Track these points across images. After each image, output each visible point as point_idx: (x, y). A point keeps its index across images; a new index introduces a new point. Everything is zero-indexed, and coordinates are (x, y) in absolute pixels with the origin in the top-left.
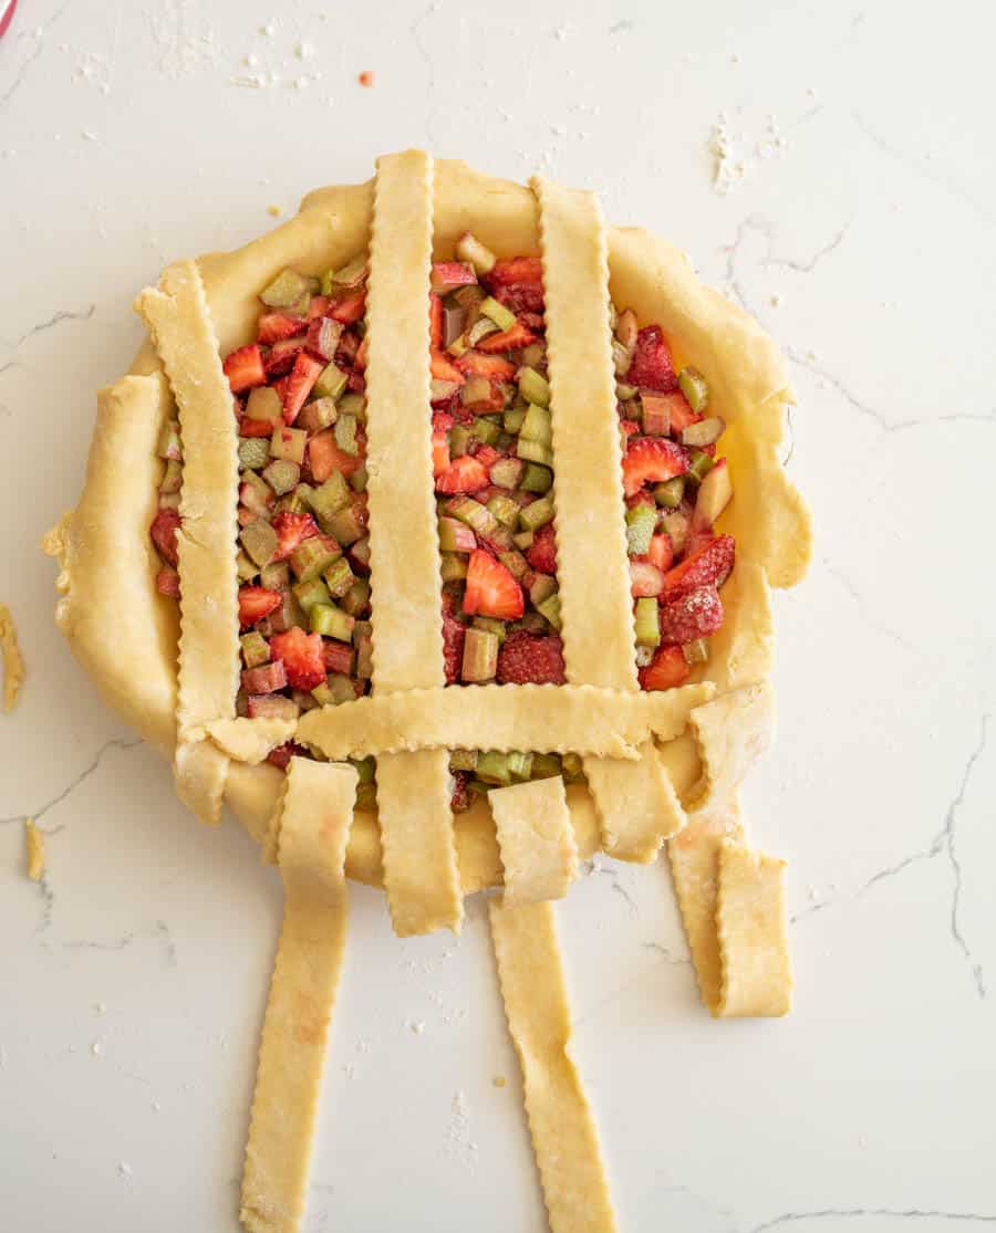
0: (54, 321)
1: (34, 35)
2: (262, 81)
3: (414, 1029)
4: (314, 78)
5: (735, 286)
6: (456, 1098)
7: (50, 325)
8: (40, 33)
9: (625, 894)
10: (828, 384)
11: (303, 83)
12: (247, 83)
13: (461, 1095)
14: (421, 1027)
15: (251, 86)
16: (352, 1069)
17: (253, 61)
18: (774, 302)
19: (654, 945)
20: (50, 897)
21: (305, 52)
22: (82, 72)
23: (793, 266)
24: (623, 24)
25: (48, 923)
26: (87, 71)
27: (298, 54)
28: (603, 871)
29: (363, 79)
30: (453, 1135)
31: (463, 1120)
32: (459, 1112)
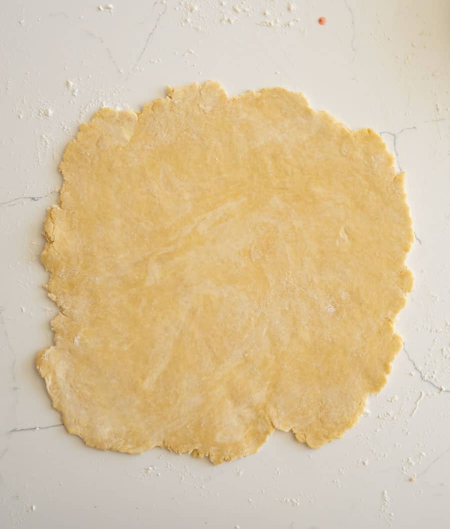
1: (162, 3)
2: (272, 24)
3: (364, 464)
4: (297, 21)
6: (383, 493)
11: (292, 23)
12: (265, 24)
13: (386, 492)
14: (367, 463)
15: (268, 26)
17: (268, 13)
21: (292, 9)
22: (187, 21)
26: (189, 20)
27: (289, 9)
28: (446, 391)
29: (320, 21)
30: (382, 509)
31: (387, 503)
32: (385, 500)
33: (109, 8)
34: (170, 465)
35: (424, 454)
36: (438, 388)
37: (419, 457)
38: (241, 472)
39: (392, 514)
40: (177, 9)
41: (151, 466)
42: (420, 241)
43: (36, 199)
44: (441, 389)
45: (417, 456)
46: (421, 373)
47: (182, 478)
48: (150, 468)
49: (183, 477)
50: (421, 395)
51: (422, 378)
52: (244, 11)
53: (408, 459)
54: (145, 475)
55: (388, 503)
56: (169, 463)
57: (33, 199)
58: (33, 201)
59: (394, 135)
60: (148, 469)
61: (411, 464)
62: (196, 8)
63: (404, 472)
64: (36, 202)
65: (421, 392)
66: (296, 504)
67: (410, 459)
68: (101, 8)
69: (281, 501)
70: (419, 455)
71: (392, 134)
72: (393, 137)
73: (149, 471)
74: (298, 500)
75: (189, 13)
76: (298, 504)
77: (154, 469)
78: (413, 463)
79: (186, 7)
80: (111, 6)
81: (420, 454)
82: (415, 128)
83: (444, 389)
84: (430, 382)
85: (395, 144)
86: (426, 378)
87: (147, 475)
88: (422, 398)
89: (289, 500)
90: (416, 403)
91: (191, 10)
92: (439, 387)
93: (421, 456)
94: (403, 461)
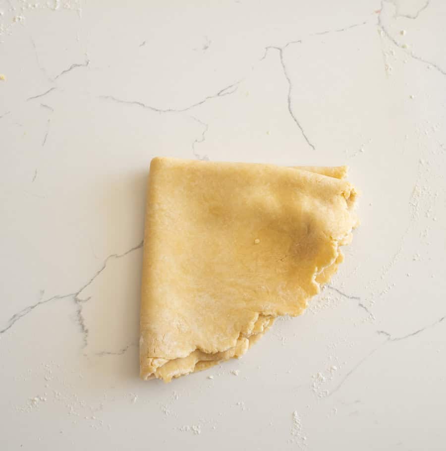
0: (71, 68)
5: (383, 28)
6: (294, 415)
7: (69, 70)
9: (365, 308)
10: (431, 67)
13: (296, 413)
16: (241, 404)
18: (402, 33)
19: (382, 332)
20: (87, 331)
23: (408, 17)
25: (86, 344)
30: (293, 433)
31: (298, 426)
32: (296, 422)
34: (58, 395)
35: (335, 368)
37: (331, 372)
38: (136, 398)
39: (305, 438)
41: (38, 397)
42: (313, 146)
45: (328, 370)
47: (70, 408)
48: (36, 399)
49: (72, 408)
53: (318, 375)
54: (31, 406)
55: (300, 426)
56: (57, 393)
60: (33, 401)
61: (322, 380)
63: (316, 390)
66: (197, 432)
67: (320, 374)
69: (180, 430)
70: (329, 369)
71: (278, 49)
72: (279, 51)
73: (35, 403)
74: (199, 427)
76: (199, 432)
77: (40, 399)
78: (324, 378)
81: (331, 368)
82: (300, 40)
84: (336, 289)
85: (281, 57)
87: (33, 407)
89: (189, 428)
93: (332, 371)
94: (313, 377)
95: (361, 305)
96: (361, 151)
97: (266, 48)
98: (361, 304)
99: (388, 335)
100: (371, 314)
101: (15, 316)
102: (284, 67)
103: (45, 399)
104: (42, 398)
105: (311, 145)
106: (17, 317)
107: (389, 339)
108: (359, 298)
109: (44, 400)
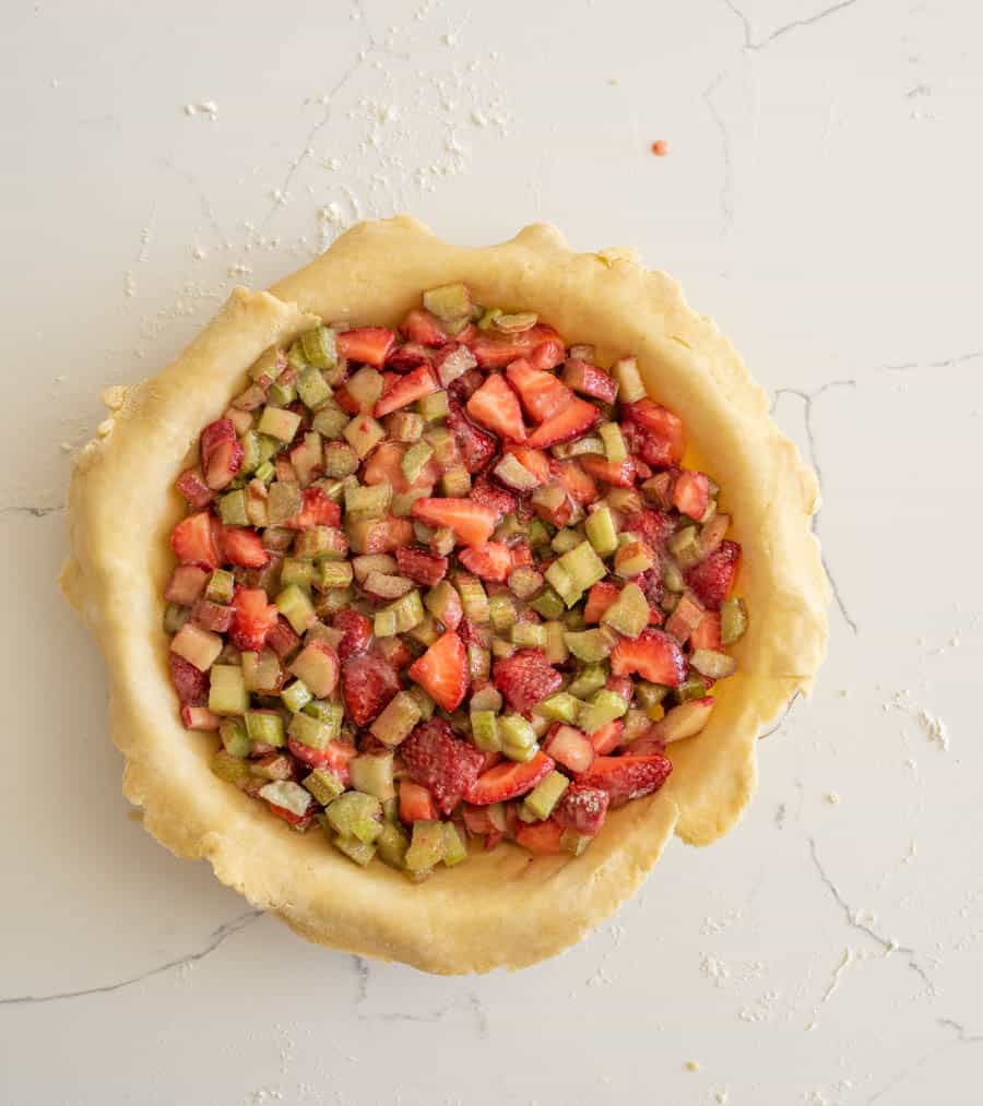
1: (320, 102)
3: (718, 1099)
8: (326, 100)
9: (920, 971)
14: (725, 1098)
20: (365, 972)
22: (371, 141)
24: (921, 89)
26: (376, 140)
28: (900, 950)
29: (656, 148)
33: (207, 110)
34: (305, 1089)
35: (849, 1084)
36: (882, 941)
37: (839, 1090)
40: (352, 115)
41: (266, 1089)
42: (854, 626)
43: (40, 513)
44: (890, 946)
46: (846, 908)
48: (262, 1093)
50: (847, 956)
51: (850, 920)
52: (494, 122)
53: (814, 1094)
56: (303, 1085)
57: (34, 512)
58: (34, 516)
59: (807, 398)
60: (257, 1095)
62: (392, 115)
64: (39, 519)
65: (847, 951)
68: (192, 110)
70: (837, 1085)
71: (803, 395)
72: (804, 401)
73: (261, 1101)
75: (377, 124)
77: (270, 1093)
79: (371, 112)
80: (212, 105)
81: (841, 1083)
82: (851, 382)
83: (896, 945)
84: (867, 930)
85: (808, 416)
86: (858, 921)
88: (847, 964)
90: (834, 973)
91: (383, 118)
92: (886, 938)
93: (842, 1088)
94: (803, 1096)
95: (913, 966)
96: (952, 643)
97: (777, 392)
98: (914, 962)
99: (958, 1028)
100: (931, 986)
101: (222, 928)
102: (811, 438)
103: (280, 1096)
104: (274, 1093)
105: (850, 622)
106: (227, 930)
107: (960, 1038)
108: (909, 951)
109: (276, 1096)
